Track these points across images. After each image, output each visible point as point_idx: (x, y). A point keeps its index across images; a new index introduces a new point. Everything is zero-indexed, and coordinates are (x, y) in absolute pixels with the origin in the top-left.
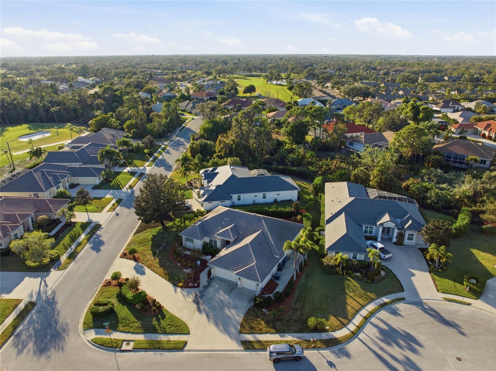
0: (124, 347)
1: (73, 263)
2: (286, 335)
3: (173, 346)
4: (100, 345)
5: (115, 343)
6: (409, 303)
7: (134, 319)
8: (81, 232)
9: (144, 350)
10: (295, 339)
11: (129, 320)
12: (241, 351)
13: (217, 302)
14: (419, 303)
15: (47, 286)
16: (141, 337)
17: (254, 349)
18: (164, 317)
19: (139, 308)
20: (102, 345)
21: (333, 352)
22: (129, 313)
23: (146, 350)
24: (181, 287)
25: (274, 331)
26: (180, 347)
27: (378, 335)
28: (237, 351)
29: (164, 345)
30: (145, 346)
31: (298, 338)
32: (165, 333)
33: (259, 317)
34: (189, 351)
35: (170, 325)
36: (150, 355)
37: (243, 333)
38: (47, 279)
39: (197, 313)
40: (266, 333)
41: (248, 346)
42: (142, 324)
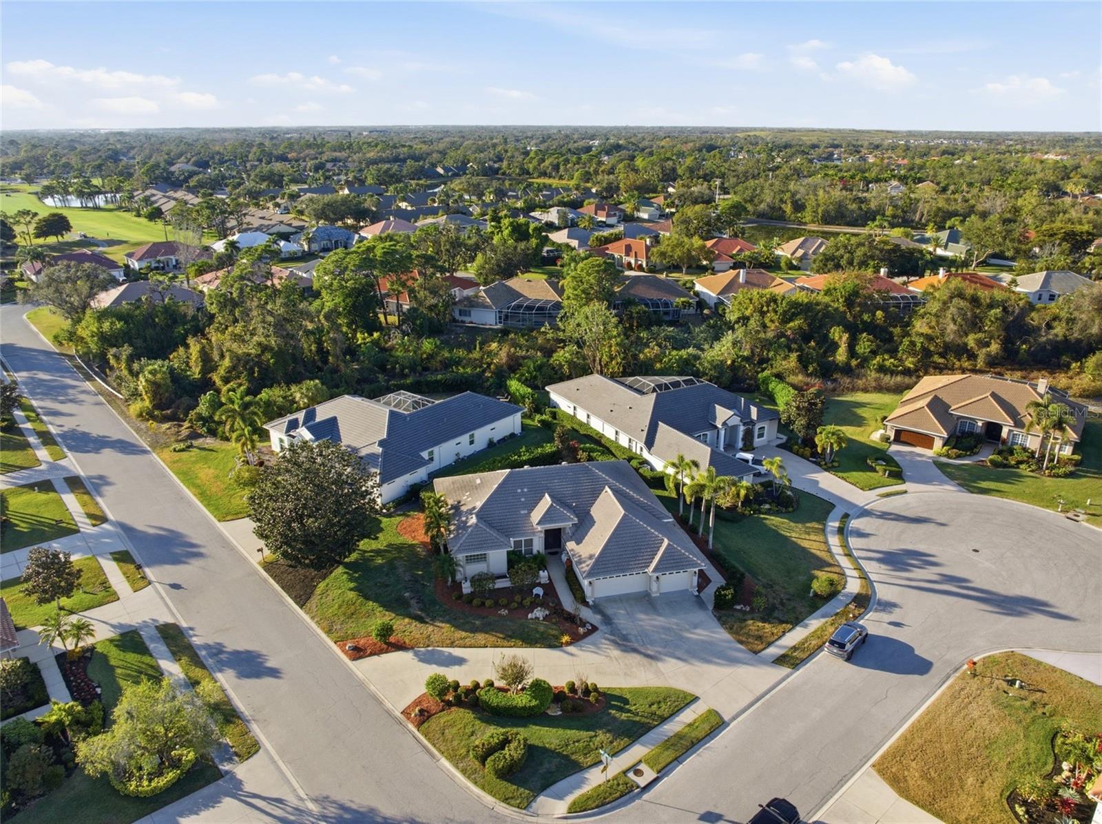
0: (642, 781)
1: (255, 729)
2: (806, 621)
3: (707, 727)
4: (597, 807)
5: (618, 785)
6: (858, 517)
7: (584, 734)
8: (147, 659)
9: (676, 762)
10: (823, 620)
11: (578, 741)
12: (791, 674)
13: (658, 633)
14: (865, 513)
15: (280, 801)
16: (638, 751)
17: (803, 661)
18: (626, 702)
19: (560, 713)
20: (603, 804)
21: (876, 611)
22: (561, 731)
23: (678, 760)
24: (568, 644)
25: (790, 626)
26: (715, 724)
27: (883, 566)
28: (783, 679)
29: (693, 735)
30: (669, 755)
31: (823, 616)
32: (663, 720)
33: (745, 620)
34: (734, 718)
35: (653, 704)
36: (692, 761)
37: (760, 652)
38: (248, 787)
39: (660, 664)
40: (784, 633)
41: (789, 660)
42: (609, 731)
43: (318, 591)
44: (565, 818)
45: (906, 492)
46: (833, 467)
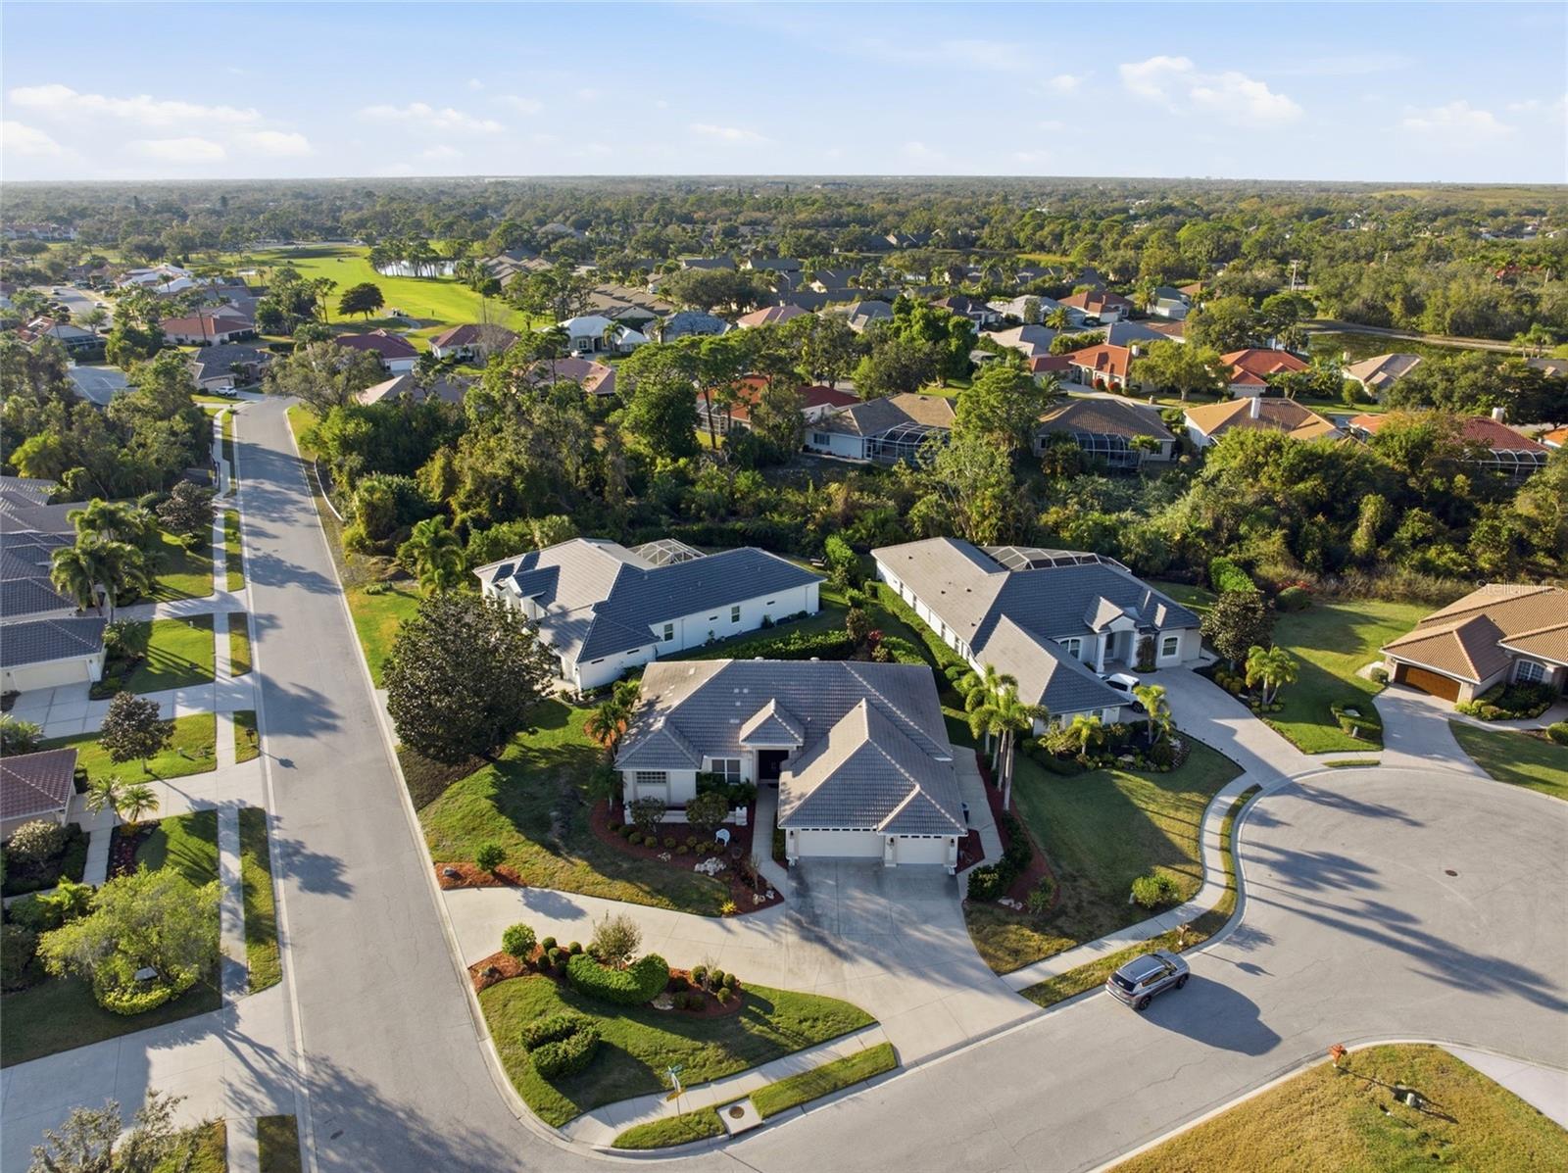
0: (735, 1125)
1: (288, 956)
2: (1103, 941)
3: (868, 1068)
4: (655, 1147)
5: (699, 1123)
6: (1274, 794)
7: (688, 1043)
8: (209, 848)
9: (799, 1109)
10: (1132, 943)
11: (674, 1051)
12: (1040, 1014)
13: (868, 921)
14: (1291, 788)
15: (269, 1051)
16: (754, 1081)
17: (1067, 999)
18: (768, 1007)
19: (669, 1007)
20: (664, 1145)
21: (1229, 942)
22: (658, 1033)
23: (802, 1106)
24: (732, 914)
25: (1073, 943)
26: (886, 1065)
27: (1277, 876)
28: (1022, 1021)
29: (842, 1075)
30: (794, 1096)
31: (1134, 938)
32: (811, 1044)
33: (1008, 923)
34: (916, 1064)
35: (805, 1020)
36: (824, 1114)
37: (1006, 973)
38: (242, 1028)
39: (846, 966)
40: (1058, 952)
41: (1045, 995)
42: (725, 1046)
43: (447, 793)
44: (606, 1152)
45: (1377, 764)
46: (1271, 711)
